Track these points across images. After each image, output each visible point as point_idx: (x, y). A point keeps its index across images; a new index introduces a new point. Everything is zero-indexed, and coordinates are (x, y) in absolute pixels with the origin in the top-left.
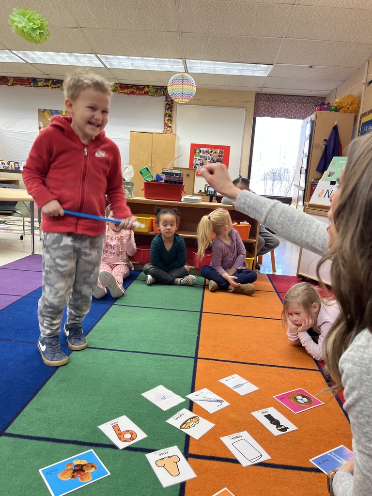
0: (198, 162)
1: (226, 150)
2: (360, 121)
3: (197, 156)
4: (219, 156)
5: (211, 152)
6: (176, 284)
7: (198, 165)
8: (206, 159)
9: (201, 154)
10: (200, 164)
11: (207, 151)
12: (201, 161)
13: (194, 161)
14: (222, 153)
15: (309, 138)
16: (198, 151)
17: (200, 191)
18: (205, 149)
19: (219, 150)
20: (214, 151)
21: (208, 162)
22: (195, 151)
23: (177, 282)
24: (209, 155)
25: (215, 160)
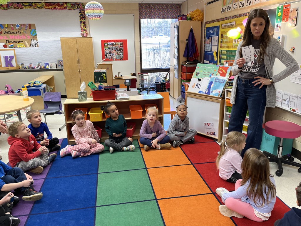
0: (108, 52)
1: (125, 42)
2: (205, 26)
3: (106, 48)
4: (121, 47)
5: (115, 44)
6: (123, 151)
7: (107, 53)
8: (113, 49)
9: (109, 46)
10: (109, 53)
11: (112, 44)
12: (110, 51)
13: (105, 51)
14: (122, 44)
15: (177, 37)
16: (106, 44)
17: (116, 76)
18: (111, 43)
19: (120, 43)
20: (117, 44)
21: (114, 51)
22: (105, 44)
23: (124, 149)
24: (114, 47)
25: (119, 49)
